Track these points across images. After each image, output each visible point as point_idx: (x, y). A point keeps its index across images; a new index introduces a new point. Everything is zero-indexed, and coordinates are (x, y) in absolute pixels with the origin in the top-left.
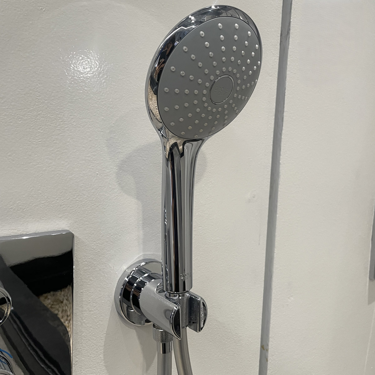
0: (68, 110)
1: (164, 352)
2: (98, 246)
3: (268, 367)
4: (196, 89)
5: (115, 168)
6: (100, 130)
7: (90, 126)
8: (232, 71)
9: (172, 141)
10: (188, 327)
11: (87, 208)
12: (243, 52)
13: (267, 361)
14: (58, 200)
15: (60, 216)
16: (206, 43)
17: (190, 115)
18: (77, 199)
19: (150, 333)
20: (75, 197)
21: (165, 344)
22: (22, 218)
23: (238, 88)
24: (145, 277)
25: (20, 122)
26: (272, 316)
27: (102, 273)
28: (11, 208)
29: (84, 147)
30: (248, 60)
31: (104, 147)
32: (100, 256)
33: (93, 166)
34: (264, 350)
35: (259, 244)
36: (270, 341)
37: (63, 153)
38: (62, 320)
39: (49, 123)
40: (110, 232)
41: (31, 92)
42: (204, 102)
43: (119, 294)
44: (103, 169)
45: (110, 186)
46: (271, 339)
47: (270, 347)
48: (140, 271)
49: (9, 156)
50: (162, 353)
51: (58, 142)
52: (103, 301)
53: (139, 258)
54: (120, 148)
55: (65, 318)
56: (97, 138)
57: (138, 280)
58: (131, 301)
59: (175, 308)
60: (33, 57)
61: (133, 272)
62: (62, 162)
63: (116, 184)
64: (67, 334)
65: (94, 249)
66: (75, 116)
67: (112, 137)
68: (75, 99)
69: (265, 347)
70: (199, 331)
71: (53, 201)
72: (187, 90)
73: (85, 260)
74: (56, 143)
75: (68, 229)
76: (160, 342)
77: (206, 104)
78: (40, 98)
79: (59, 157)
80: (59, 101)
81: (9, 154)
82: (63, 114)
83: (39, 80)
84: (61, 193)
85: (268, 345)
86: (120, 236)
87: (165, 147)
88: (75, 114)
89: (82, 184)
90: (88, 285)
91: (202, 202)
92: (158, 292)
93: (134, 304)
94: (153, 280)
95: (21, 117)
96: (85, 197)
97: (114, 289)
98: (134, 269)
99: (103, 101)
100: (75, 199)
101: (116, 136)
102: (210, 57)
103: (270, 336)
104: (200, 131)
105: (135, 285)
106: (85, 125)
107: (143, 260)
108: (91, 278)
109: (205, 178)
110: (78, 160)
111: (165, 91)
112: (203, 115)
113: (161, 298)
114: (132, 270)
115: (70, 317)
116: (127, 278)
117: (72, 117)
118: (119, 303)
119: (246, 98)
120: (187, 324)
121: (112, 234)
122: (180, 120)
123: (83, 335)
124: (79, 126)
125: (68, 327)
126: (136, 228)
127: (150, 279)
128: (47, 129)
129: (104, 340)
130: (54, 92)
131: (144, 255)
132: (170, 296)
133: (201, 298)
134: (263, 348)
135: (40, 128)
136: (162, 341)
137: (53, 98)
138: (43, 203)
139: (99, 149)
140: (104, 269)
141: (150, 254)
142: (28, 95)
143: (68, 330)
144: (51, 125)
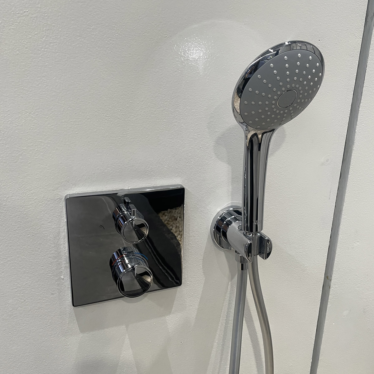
0: (182, 104)
1: (242, 269)
2: (200, 195)
3: (330, 292)
4: (267, 101)
5: (213, 142)
6: (203, 116)
7: (197, 115)
8: (295, 86)
9: (252, 133)
10: (258, 256)
11: (193, 171)
12: (304, 72)
13: (330, 288)
14: (175, 165)
15: (176, 175)
16: (275, 71)
17: (263, 117)
18: (187, 164)
19: (233, 255)
20: (186, 163)
21: (243, 264)
22: (154, 176)
23: (299, 101)
24: (232, 218)
25: (153, 116)
26: (336, 255)
27: (202, 213)
28: (147, 171)
29: (192, 129)
30: (310, 76)
31: (206, 129)
32: (201, 202)
33: (198, 142)
34: (328, 279)
35: (329, 199)
36: (333, 274)
37: (179, 134)
38: (176, 235)
39: (170, 115)
40: (208, 186)
41: (159, 95)
42: (274, 108)
43: (213, 228)
44: (205, 144)
45: (209, 155)
46: (334, 273)
47: (332, 278)
48: (230, 214)
49: (146, 138)
50: (241, 270)
51: (175, 127)
52: (203, 231)
53: (228, 205)
54: (217, 128)
55: (178, 232)
56: (201, 123)
57: (227, 219)
58: (221, 233)
59: (249, 242)
60: (161, 71)
61: (224, 213)
62: (178, 140)
63: (213, 154)
64: (179, 246)
65: (198, 197)
66: (187, 108)
67: (211, 121)
68: (187, 96)
69: (329, 277)
70: (266, 259)
71: (172, 166)
72: (260, 102)
73: (191, 204)
74: (175, 128)
75: (181, 184)
76: (239, 262)
77: (275, 109)
78: (165, 98)
79: (176, 137)
80: (176, 99)
81: (146, 137)
82: (179, 108)
83: (164, 87)
84: (177, 161)
85: (331, 276)
86: (215, 189)
87: (246, 136)
88: (187, 107)
89: (191, 155)
90: (193, 221)
91: (279, 166)
92: (239, 230)
93: (223, 235)
94: (237, 221)
95: (153, 112)
96: (193, 163)
97: (211, 224)
98: (225, 212)
99: (206, 96)
100: (185, 164)
101: (214, 120)
102: (277, 80)
103: (334, 270)
104: (275, 121)
105: (225, 222)
106: (194, 114)
107: (231, 207)
108: (195, 216)
109: (283, 147)
110: (188, 138)
111: (245, 103)
112: (273, 116)
113: (241, 234)
114: (223, 212)
115: (181, 233)
116: (220, 217)
117: (185, 109)
118: (213, 234)
119: (302, 109)
120: (258, 253)
121: (210, 188)
122: (256, 120)
123: (190, 251)
124: (189, 115)
125: (180, 241)
126: (226, 184)
127: (235, 220)
128: (169, 119)
129: (203, 256)
130: (174, 93)
131: (232, 203)
132: (246, 234)
133: (268, 238)
134: (328, 278)
135: (165, 118)
136: (241, 262)
137: (173, 98)
138: (166, 167)
139: (202, 130)
140: (204, 210)
141: (236, 203)
142: (158, 97)
143: (180, 243)
144: (171, 116)
